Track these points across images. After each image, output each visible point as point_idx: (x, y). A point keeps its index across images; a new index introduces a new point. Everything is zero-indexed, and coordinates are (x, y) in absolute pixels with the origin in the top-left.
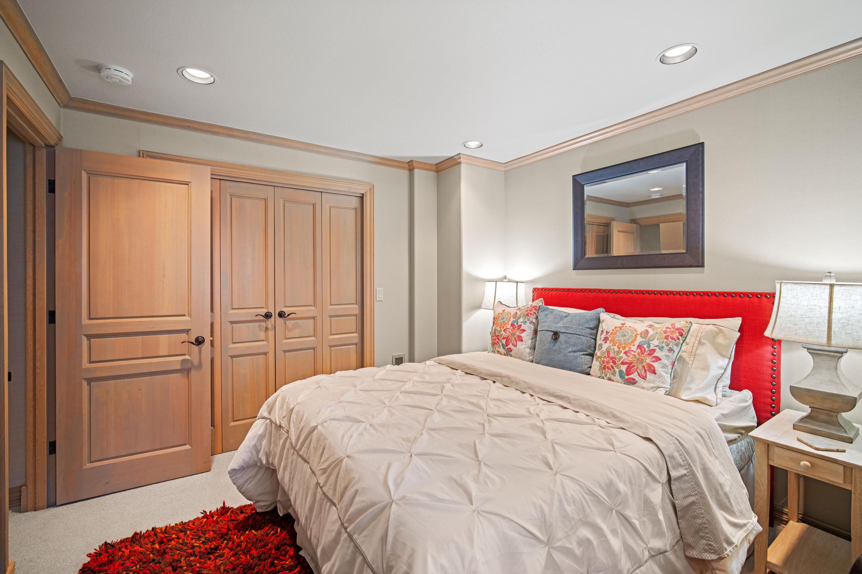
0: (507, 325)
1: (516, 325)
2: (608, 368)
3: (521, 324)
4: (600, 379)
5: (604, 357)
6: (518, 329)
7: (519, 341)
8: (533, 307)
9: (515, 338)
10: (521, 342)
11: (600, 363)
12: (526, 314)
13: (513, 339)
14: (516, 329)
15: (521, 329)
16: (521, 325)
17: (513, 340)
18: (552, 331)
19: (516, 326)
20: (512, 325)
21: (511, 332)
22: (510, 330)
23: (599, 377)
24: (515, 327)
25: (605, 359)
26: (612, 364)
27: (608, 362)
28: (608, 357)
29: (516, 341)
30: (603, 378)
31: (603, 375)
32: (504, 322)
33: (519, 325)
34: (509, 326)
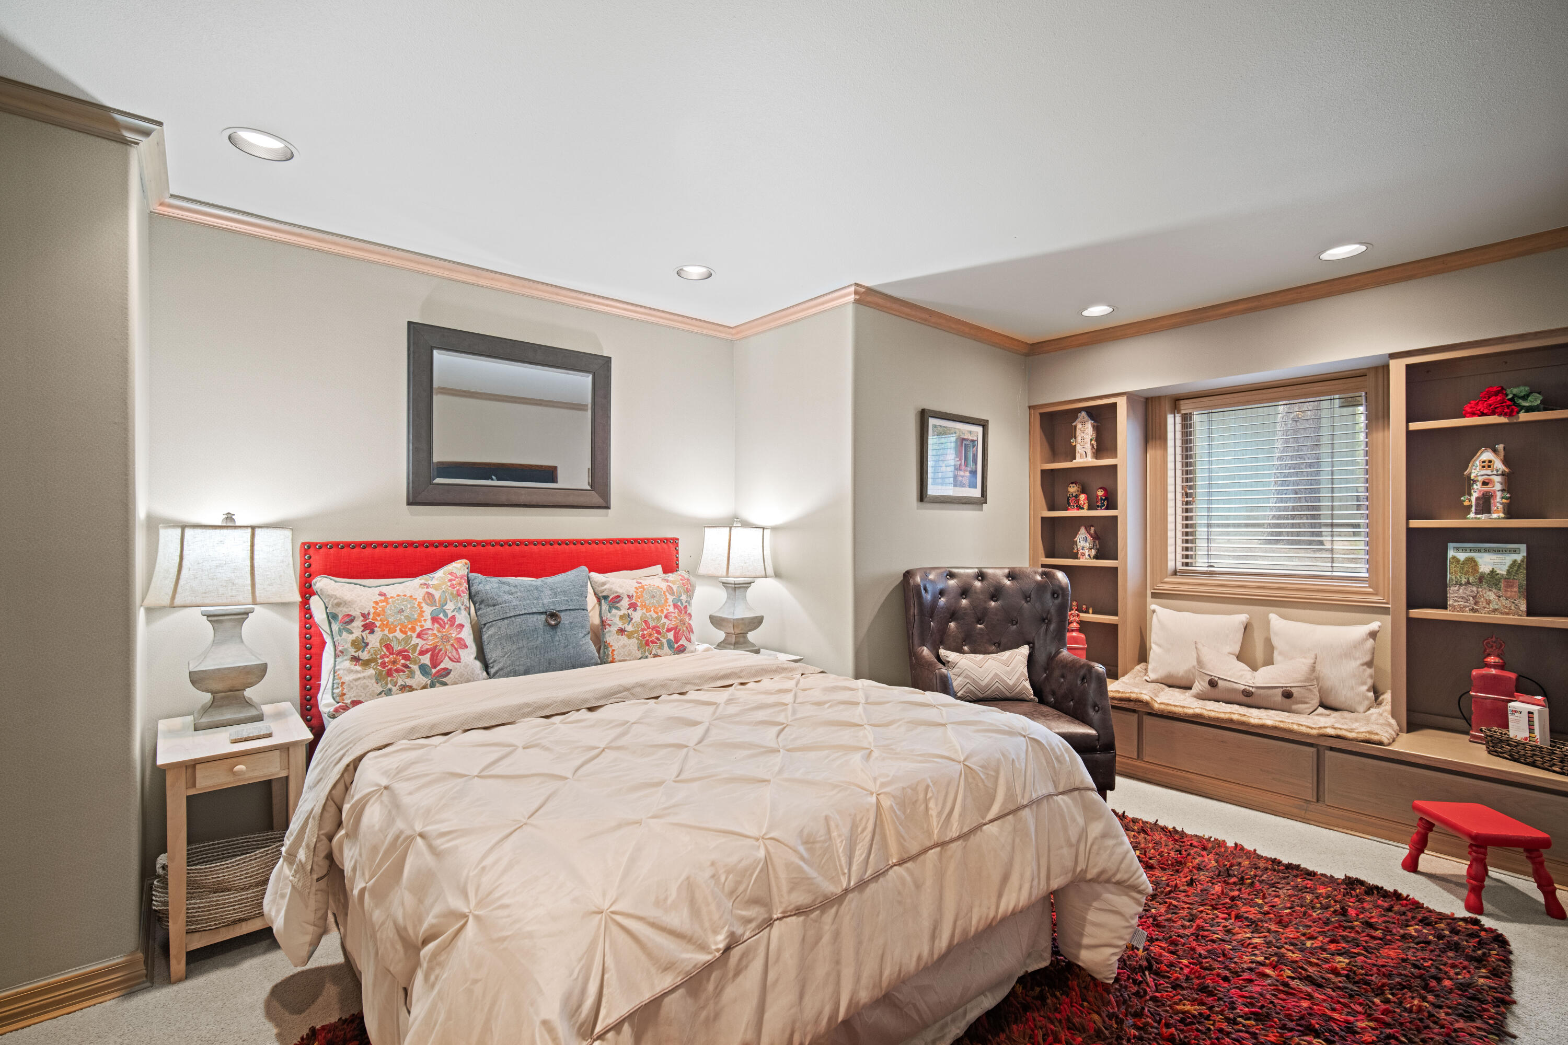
0: (423, 623)
1: (443, 618)
2: (653, 642)
3: (453, 614)
4: (642, 660)
5: (642, 630)
6: (452, 625)
7: (461, 648)
8: (461, 578)
9: (452, 645)
10: (466, 650)
11: (638, 639)
12: (455, 592)
13: (449, 647)
14: (447, 626)
15: (456, 623)
16: (453, 617)
17: (450, 650)
18: (542, 613)
19: (446, 620)
20: (435, 620)
21: (439, 635)
22: (435, 632)
23: (640, 659)
24: (445, 623)
25: (645, 632)
26: (656, 635)
27: (650, 635)
28: (649, 628)
29: (456, 650)
30: (647, 657)
31: (647, 654)
32: (407, 617)
33: (451, 617)
34: (428, 624)
